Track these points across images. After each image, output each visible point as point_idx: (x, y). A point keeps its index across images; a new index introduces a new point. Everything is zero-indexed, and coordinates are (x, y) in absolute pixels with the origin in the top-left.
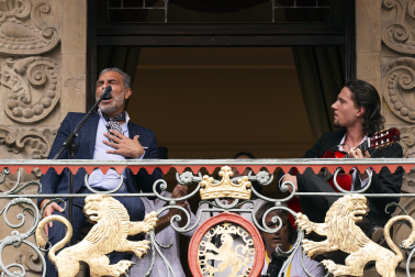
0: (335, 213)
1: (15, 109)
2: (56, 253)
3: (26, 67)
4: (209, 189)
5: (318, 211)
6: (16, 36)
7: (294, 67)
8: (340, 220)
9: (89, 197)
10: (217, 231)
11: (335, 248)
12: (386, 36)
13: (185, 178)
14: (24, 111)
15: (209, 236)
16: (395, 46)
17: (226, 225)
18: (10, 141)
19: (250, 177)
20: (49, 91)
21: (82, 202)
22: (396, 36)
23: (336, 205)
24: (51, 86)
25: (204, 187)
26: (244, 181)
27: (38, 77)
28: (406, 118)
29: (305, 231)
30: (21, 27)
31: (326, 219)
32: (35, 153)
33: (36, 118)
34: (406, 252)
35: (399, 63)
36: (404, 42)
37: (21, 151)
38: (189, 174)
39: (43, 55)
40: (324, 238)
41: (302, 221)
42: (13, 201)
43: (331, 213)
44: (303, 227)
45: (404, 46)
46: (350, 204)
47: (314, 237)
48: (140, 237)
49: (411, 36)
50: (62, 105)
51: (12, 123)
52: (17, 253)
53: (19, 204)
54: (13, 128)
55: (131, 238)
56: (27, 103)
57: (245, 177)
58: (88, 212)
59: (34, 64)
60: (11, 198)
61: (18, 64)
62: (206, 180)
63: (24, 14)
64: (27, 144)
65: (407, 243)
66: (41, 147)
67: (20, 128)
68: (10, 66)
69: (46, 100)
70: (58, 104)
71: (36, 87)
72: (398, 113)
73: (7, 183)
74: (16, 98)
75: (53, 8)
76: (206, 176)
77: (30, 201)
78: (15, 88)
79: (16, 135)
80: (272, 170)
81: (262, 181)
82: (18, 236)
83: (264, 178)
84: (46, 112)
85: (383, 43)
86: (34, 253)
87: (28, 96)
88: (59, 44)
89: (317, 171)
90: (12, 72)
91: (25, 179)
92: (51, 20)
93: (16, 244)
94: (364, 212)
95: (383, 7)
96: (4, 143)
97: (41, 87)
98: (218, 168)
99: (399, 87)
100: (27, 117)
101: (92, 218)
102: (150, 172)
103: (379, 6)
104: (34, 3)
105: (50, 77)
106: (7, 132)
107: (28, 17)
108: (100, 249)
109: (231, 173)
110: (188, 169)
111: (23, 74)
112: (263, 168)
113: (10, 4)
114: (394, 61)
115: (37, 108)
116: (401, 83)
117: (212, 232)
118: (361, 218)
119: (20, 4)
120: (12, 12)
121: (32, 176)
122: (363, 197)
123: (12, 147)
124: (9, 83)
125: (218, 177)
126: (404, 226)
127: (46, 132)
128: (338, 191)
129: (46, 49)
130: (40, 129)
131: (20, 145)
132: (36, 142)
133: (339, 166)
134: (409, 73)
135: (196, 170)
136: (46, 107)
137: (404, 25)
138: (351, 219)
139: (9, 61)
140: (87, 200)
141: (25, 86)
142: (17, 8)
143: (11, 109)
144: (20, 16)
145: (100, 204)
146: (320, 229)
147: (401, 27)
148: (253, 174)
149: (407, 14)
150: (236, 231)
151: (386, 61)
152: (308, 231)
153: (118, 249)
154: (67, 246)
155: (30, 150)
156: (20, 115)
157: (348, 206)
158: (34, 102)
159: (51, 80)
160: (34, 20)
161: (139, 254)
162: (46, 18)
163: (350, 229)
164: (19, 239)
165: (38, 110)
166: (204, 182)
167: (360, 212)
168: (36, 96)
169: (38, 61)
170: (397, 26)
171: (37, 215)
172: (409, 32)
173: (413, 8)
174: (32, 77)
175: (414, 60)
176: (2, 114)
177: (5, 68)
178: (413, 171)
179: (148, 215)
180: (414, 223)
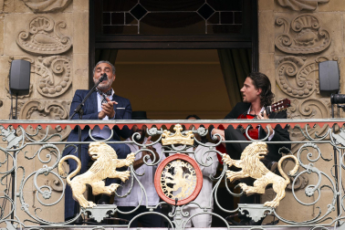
0: (247, 153)
1: (44, 89)
2: (71, 179)
3: (51, 62)
4: (167, 139)
5: (236, 152)
6: (44, 43)
7: (219, 63)
8: (250, 158)
9: (91, 144)
10: (172, 165)
11: (247, 175)
12: (278, 42)
13: (152, 131)
14: (50, 90)
15: (168, 168)
16: (283, 49)
17: (178, 161)
18: (41, 109)
19: (193, 131)
20: (65, 77)
21: (87, 147)
22: (284, 42)
23: (247, 148)
24: (67, 74)
25: (164, 137)
26: (189, 133)
27: (58, 68)
28: (291, 94)
30: (48, 37)
31: (241, 157)
32: (57, 116)
33: (57, 94)
34: (291, 178)
35: (286, 59)
36: (289, 46)
37: (48, 115)
38: (155, 129)
39: (61, 54)
40: (240, 169)
41: (227, 158)
42: (44, 146)
43: (245, 154)
44: (227, 163)
45: (289, 49)
46: (256, 148)
47: (233, 168)
48: (124, 169)
49: (293, 42)
50: (74, 86)
51: (42, 97)
52: (45, 179)
53: (46, 148)
54: (42, 100)
55: (118, 169)
56: (52, 85)
57: (190, 131)
58: (91, 153)
59: (56, 60)
60: (42, 145)
61: (46, 60)
62: (166, 133)
63: (50, 29)
64: (51, 110)
65: (292, 172)
66: (60, 113)
67: (47, 100)
68: (41, 61)
69: (63, 83)
70: (71, 85)
71: (57, 75)
72: (285, 91)
73: (39, 135)
74: (44, 82)
75: (68, 25)
76: (165, 130)
77: (54, 146)
78: (44, 75)
79: (44, 104)
80: (207, 127)
81: (201, 133)
82: (47, 168)
83: (202, 131)
84: (64, 90)
85: (276, 47)
86: (56, 179)
87: (52, 80)
88: (72, 47)
89: (235, 127)
90: (42, 65)
91: (50, 133)
92: (66, 32)
93: (45, 173)
94: (265, 153)
95: (276, 24)
96: (37, 110)
97: (60, 75)
98: (173, 126)
99: (286, 75)
100: (52, 94)
101: (94, 157)
102: (130, 128)
103: (273, 23)
104: (56, 22)
105: (66, 69)
106: (39, 103)
107: (52, 31)
108: (99, 176)
109: (181, 128)
110: (154, 126)
111: (49, 66)
112: (202, 126)
113: (41, 23)
114: (283, 58)
115: (58, 88)
116: (287, 71)
117: (169, 165)
118: (263, 156)
119: (47, 22)
120: (42, 27)
121: (55, 130)
122: (264, 143)
123: (42, 112)
124: (40, 72)
125: (174, 132)
127: (63, 103)
128: (248, 140)
129: (63, 51)
130: (59, 101)
131: (47, 111)
132: (57, 109)
133: (249, 124)
134: (292, 65)
135: (159, 127)
136: (63, 87)
137: (289, 35)
138: (257, 157)
139: (40, 58)
141: (50, 74)
142: (45, 25)
143: (41, 88)
144: (47, 30)
145: (99, 148)
146: (237, 163)
147: (287, 37)
148: (196, 129)
149: (291, 29)
150: (184, 165)
151: (278, 58)
152: (230, 165)
153: (110, 176)
154: (78, 174)
155: (53, 114)
156: (47, 92)
158: (56, 84)
159: (67, 70)
160: (56, 33)
161: (123, 180)
162: (63, 31)
163: (256, 164)
164: (47, 170)
166: (164, 134)
167: (262, 153)
168: (57, 80)
169: (58, 58)
170: (284, 36)
171: (59, 155)
172: (292, 40)
173: (294, 25)
174: (55, 68)
175: (296, 58)
176: (35, 92)
177: (37, 63)
178: (295, 127)
179: (128, 156)
180: (297, 160)
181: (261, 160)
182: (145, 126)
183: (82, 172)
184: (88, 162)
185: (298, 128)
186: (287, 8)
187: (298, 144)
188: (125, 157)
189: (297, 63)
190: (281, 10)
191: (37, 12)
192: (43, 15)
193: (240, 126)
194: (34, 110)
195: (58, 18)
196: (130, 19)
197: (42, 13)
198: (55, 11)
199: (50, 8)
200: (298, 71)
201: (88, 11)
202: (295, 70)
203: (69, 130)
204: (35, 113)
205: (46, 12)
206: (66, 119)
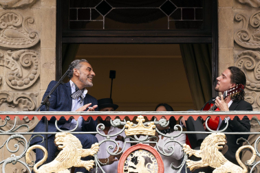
0: (206, 144)
1: (13, 81)
2: (38, 168)
3: (19, 56)
4: (130, 129)
6: (13, 37)
7: (181, 57)
8: (209, 148)
9: (57, 134)
10: (135, 154)
11: (206, 165)
12: (237, 37)
13: (116, 123)
14: (18, 82)
15: (130, 158)
16: (242, 44)
17: (140, 151)
18: (10, 101)
19: (155, 122)
20: (33, 70)
22: (243, 37)
23: (207, 139)
24: (35, 67)
25: (127, 128)
26: (151, 124)
27: (27, 62)
28: (249, 87)
29: (188, 155)
30: (16, 32)
31: (201, 148)
32: (25, 107)
33: (25, 87)
34: (249, 167)
35: (245, 54)
36: (247, 41)
37: (16, 106)
38: (118, 120)
39: (29, 48)
40: (200, 159)
41: (187, 148)
42: (12, 137)
43: (204, 144)
44: (187, 153)
45: (248, 44)
46: (216, 139)
47: (193, 158)
49: (252, 38)
50: (41, 79)
51: (11, 90)
52: (14, 168)
53: (15, 138)
54: (11, 92)
55: (83, 159)
56: (20, 77)
57: (152, 122)
58: (57, 143)
59: (24, 54)
60: (10, 135)
61: (15, 54)
62: (129, 124)
63: (18, 24)
64: (20, 102)
65: (250, 162)
66: (28, 104)
67: (16, 92)
68: (10, 55)
69: (31, 76)
70: (39, 78)
71: (26, 68)
73: (8, 125)
74: (13, 74)
75: (36, 20)
76: (128, 122)
77: (22, 136)
78: (13, 68)
79: (13, 96)
80: (168, 118)
81: (162, 125)
82: (15, 157)
83: (163, 123)
84: (32, 83)
85: (235, 42)
86: (24, 168)
87: (20, 74)
88: (39, 42)
89: (195, 119)
90: (11, 59)
91: (18, 123)
92: (34, 27)
93: (13, 162)
94: (224, 143)
95: (235, 20)
96: (6, 102)
97: (29, 68)
98: (136, 117)
99: (244, 68)
100: (20, 86)
101: (60, 147)
102: (95, 119)
103: (233, 20)
104: (24, 17)
105: (34, 62)
106: (8, 95)
107: (21, 26)
108: (64, 165)
109: (144, 120)
110: (118, 117)
111: (17, 60)
112: (164, 116)
113: (10, 18)
114: (241, 52)
115: (26, 80)
116: (246, 66)
117: (132, 155)
118: (222, 147)
119: (16, 18)
120: (11, 23)
121: (23, 121)
122: (223, 134)
123: (11, 103)
124: (9, 65)
125: (137, 123)
126: (248, 152)
127: (31, 95)
128: (207, 130)
129: (32, 45)
130: (28, 93)
131: (15, 103)
132: (25, 101)
133: (209, 116)
134: (250, 59)
135: (122, 118)
136: (31, 80)
137: (247, 31)
138: (216, 147)
139: (9, 52)
140: (56, 136)
141: (19, 67)
142: (14, 20)
143: (10, 81)
144: (16, 25)
145: (65, 138)
146: (197, 153)
147: (246, 32)
148: (157, 120)
149: (249, 25)
150: (147, 155)
151: (237, 52)
152: (190, 155)
153: (75, 165)
154: (45, 163)
155: (22, 106)
156: (15, 85)
157: (214, 140)
158: (24, 77)
159: (34, 64)
160: (24, 28)
161: (88, 168)
162: (31, 26)
163: (215, 154)
164: (15, 159)
165: (26, 82)
166: (127, 125)
167: (221, 143)
168: (25, 73)
169: (27, 52)
170: (243, 31)
171: (27, 145)
172: (251, 35)
173: (253, 21)
174: (23, 62)
175: (254, 52)
176: (5, 84)
177: (6, 56)
178: (253, 119)
179: (93, 145)
180: (254, 150)
181: (220, 150)
182: (108, 117)
183: (48, 161)
184: (54, 152)
185: (255, 120)
186: (246, 5)
187: (256, 135)
188: (90, 147)
189: (255, 57)
190: (240, 6)
191: (7, 7)
192: (12, 11)
193: (200, 117)
194: (3, 102)
195: (26, 14)
196: (95, 15)
197: (11, 8)
198: (24, 7)
199: (19, 4)
200: (256, 64)
201: (55, 7)
202: (253, 64)
203: (37, 121)
204: (4, 105)
205: (15, 8)
206: (34, 110)
